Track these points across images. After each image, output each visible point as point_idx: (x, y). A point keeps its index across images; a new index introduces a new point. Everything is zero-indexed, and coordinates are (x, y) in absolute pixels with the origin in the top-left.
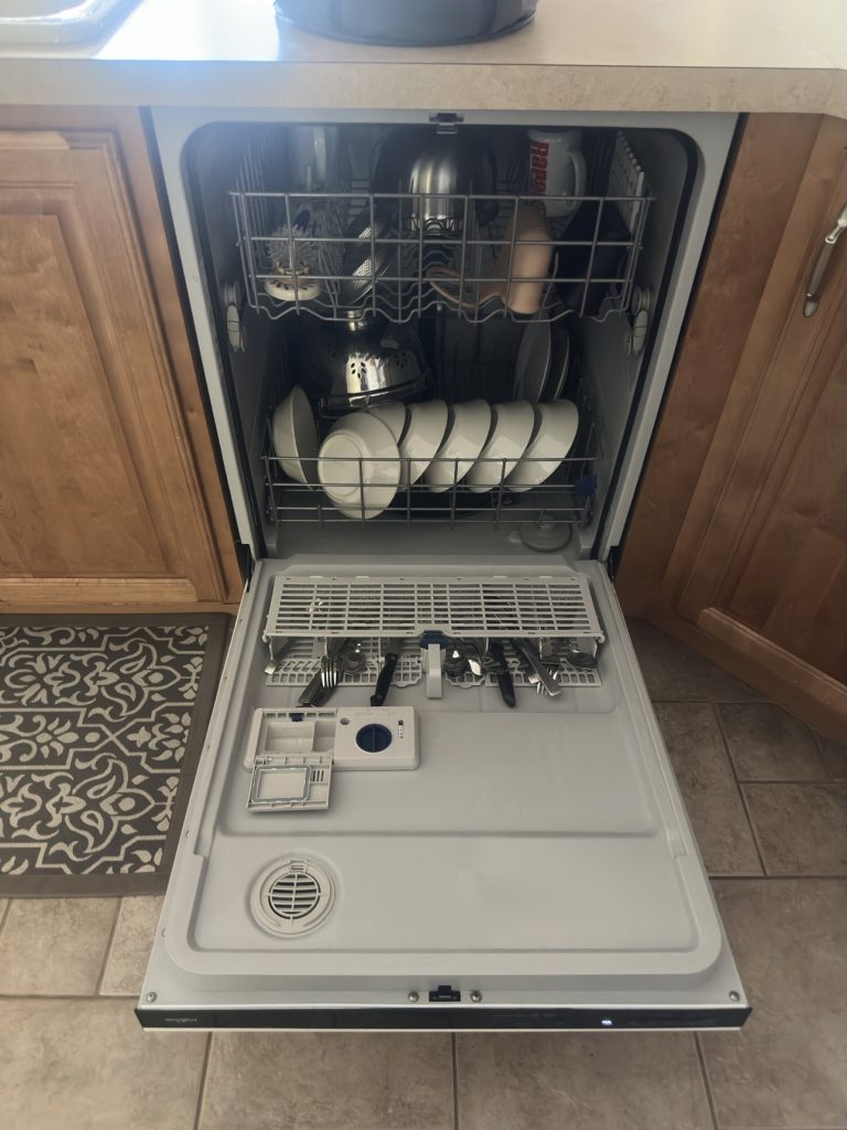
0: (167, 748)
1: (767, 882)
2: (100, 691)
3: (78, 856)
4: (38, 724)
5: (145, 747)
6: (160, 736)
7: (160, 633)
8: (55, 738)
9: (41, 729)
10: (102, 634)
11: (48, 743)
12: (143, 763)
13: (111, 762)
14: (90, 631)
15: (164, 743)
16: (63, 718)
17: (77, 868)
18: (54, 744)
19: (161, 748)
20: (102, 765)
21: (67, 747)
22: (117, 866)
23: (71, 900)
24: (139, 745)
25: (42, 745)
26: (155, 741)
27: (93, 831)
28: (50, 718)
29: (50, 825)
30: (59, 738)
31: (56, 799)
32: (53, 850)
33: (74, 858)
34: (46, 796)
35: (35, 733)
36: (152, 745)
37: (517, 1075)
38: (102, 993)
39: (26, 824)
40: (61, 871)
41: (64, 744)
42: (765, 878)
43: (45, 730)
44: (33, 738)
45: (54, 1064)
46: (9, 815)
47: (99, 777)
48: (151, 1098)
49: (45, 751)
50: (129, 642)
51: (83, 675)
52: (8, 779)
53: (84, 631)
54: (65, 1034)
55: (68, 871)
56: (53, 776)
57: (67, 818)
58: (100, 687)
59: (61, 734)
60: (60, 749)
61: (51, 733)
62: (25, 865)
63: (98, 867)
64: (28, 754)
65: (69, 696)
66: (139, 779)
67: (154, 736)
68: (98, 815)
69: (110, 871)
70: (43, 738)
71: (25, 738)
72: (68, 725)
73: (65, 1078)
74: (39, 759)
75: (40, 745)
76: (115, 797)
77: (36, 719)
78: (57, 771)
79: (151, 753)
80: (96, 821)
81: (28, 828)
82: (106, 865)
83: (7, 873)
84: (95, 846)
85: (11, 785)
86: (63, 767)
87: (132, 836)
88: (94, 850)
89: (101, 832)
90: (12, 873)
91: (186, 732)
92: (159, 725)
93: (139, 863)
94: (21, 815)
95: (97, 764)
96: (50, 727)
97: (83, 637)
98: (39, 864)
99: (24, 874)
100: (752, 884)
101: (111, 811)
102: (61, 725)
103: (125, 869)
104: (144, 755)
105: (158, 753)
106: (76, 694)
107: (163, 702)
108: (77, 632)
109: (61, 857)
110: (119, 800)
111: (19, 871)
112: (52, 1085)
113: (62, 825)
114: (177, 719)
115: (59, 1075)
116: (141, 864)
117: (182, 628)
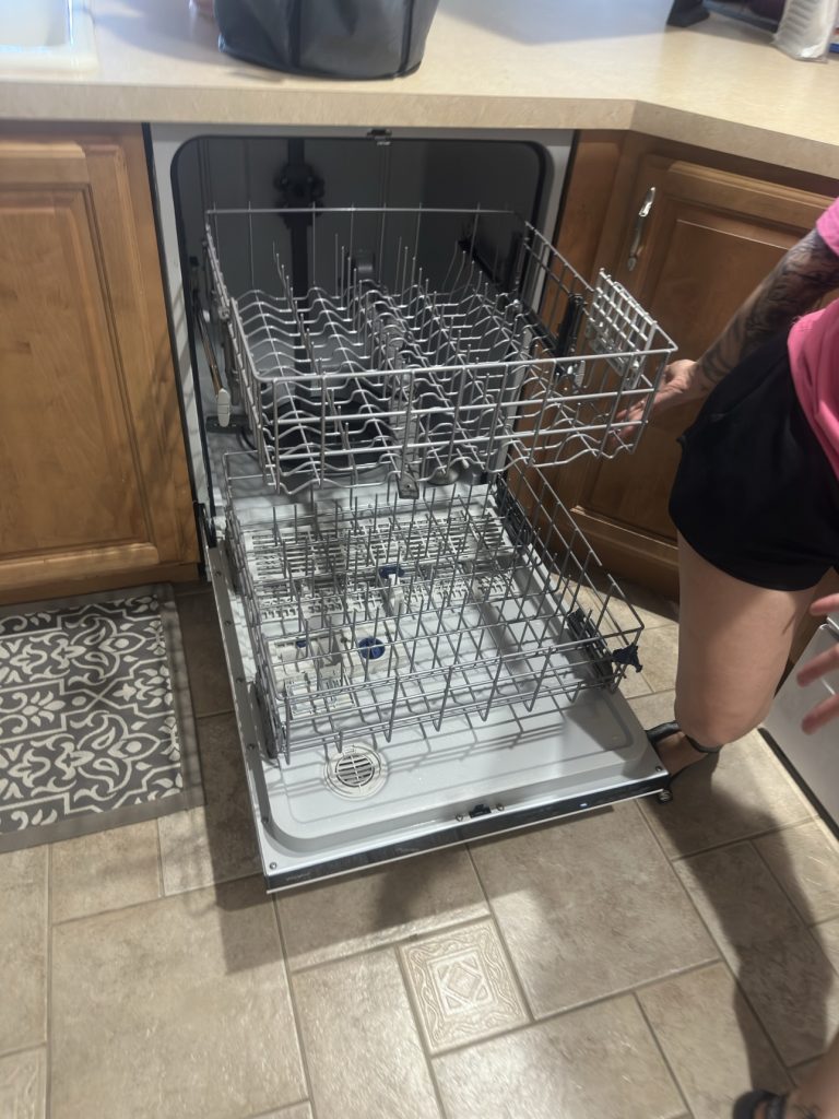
0: (155, 697)
1: (655, 696)
2: (71, 663)
3: (102, 796)
4: (20, 701)
5: (133, 699)
6: (144, 689)
7: (112, 607)
8: (41, 708)
9: (24, 704)
10: (54, 616)
11: (36, 714)
12: (136, 712)
13: (105, 717)
14: (41, 615)
15: (151, 693)
16: (44, 692)
17: (105, 806)
18: (42, 714)
19: (149, 697)
20: (98, 722)
21: (57, 713)
22: (144, 796)
23: (111, 831)
24: (127, 699)
25: (32, 716)
26: (141, 693)
27: (110, 774)
28: (30, 693)
29: (65, 778)
30: (46, 708)
31: (63, 756)
32: (76, 797)
33: (100, 799)
34: (53, 756)
35: (20, 708)
36: (140, 697)
37: (523, 863)
38: (168, 894)
39: (39, 782)
40: (91, 811)
41: (52, 712)
42: (653, 694)
43: (29, 704)
44: (20, 712)
45: (143, 956)
46: (21, 778)
47: (98, 731)
48: (240, 957)
49: (37, 721)
50: (84, 618)
51: (49, 652)
52: (8, 750)
53: (36, 616)
54: (146, 932)
55: (98, 810)
56: (53, 738)
57: (80, 770)
58: (70, 660)
59: (46, 705)
60: (51, 717)
61: (36, 705)
62: (54, 814)
63: (126, 801)
64: (20, 726)
65: (42, 672)
66: (137, 726)
67: (138, 690)
68: (110, 761)
69: (138, 801)
70: (31, 710)
71: (11, 714)
72: (51, 695)
73: (158, 963)
74: (32, 728)
75: (28, 717)
76: (121, 743)
77: (16, 697)
78: (54, 734)
79: (141, 704)
80: (110, 766)
81: (45, 785)
82: (133, 798)
83: (39, 824)
84: (116, 785)
85: (13, 754)
86: (59, 730)
87: (148, 771)
88: (117, 788)
89: (118, 773)
90: (44, 823)
91: (169, 681)
92: (141, 680)
93: (163, 790)
94: (33, 777)
95: (93, 721)
96: (34, 700)
97: (36, 622)
98: (67, 810)
99: (56, 821)
100: (646, 699)
101: (120, 755)
102: (42, 697)
103: (152, 796)
104: (135, 706)
105: (148, 702)
106: (48, 669)
107: (136, 662)
108: (28, 619)
109: (86, 800)
110: (125, 745)
111: (49, 821)
112: (150, 973)
113: (78, 775)
114: (156, 672)
115: (151, 963)
116: (165, 790)
117: (131, 599)
